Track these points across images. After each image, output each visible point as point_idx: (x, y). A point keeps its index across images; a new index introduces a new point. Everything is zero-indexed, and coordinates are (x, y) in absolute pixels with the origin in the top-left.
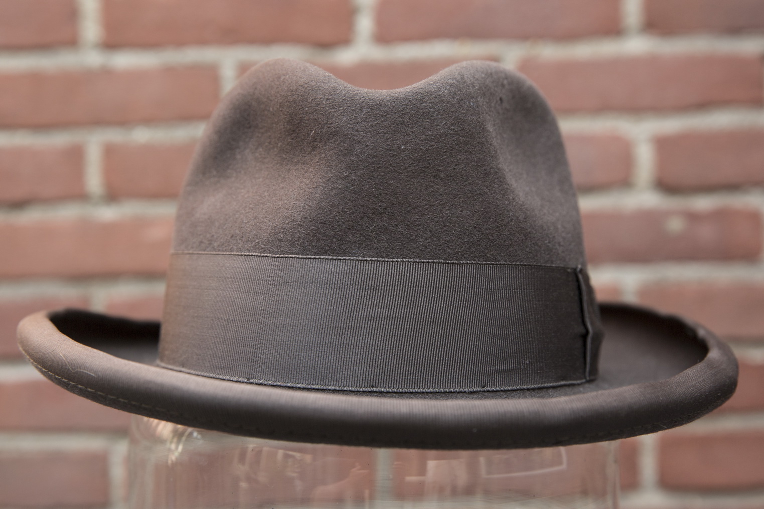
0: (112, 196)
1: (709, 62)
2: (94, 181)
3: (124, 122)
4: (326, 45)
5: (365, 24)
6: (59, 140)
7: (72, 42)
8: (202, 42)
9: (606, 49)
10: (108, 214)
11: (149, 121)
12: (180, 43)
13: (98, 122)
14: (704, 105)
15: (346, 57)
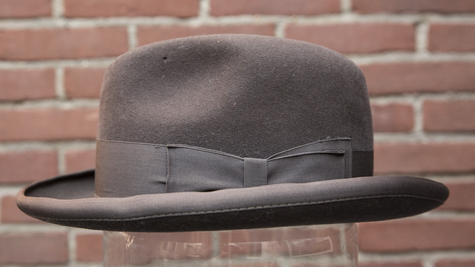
0: (69, 97)
1: (386, 27)
2: (60, 89)
3: (76, 58)
4: (184, 17)
5: (205, 6)
6: (41, 66)
7: (49, 15)
8: (118, 15)
9: (333, 20)
10: (67, 106)
11: (89, 57)
12: (106, 16)
13: (62, 58)
14: (382, 51)
15: (195, 23)
